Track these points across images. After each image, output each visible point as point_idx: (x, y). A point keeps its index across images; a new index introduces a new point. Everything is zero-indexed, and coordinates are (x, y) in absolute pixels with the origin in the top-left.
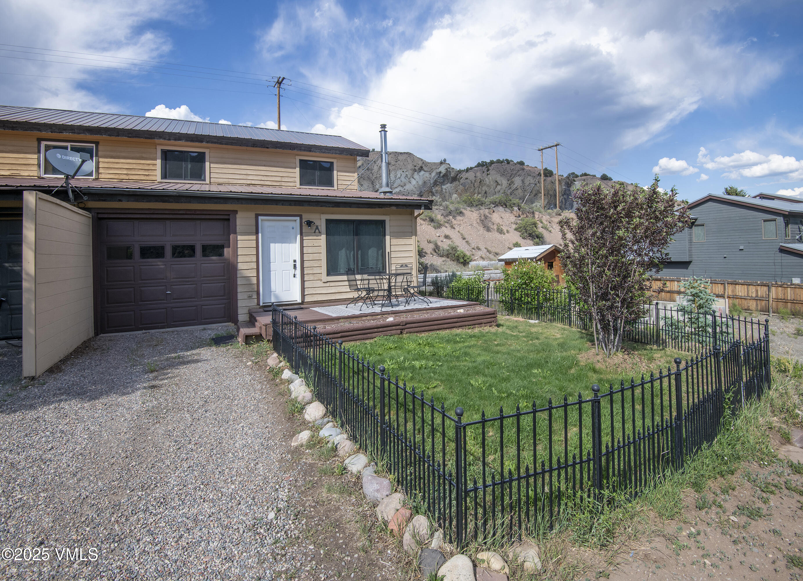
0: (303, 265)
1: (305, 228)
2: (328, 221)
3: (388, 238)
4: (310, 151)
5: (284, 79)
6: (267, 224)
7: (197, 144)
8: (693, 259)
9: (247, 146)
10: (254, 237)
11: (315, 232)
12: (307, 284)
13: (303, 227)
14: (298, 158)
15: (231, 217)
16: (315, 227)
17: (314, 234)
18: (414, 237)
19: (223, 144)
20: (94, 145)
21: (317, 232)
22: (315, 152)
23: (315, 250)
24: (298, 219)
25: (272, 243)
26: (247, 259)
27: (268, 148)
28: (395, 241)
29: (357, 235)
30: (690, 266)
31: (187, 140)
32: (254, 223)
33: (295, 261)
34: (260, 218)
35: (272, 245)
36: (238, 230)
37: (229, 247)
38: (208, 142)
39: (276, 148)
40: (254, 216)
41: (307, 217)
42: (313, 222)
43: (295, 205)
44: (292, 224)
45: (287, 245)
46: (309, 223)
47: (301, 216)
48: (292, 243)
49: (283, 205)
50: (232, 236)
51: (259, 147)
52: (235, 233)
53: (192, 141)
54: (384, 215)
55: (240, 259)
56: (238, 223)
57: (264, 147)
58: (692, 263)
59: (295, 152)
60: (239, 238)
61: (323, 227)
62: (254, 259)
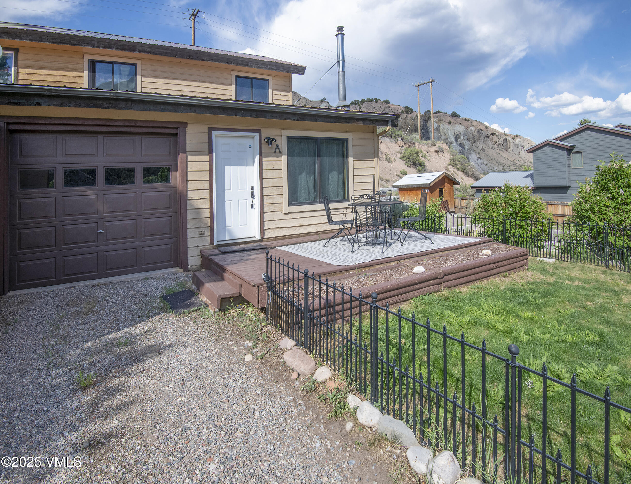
0: (263, 193)
1: (265, 147)
2: (290, 139)
3: (350, 159)
4: (247, 66)
5: (199, 11)
6: (221, 141)
8: (571, 184)
9: (180, 57)
10: (207, 158)
11: (275, 152)
12: (267, 217)
13: (263, 146)
14: (234, 74)
15: (180, 131)
16: (275, 146)
17: (274, 154)
18: (376, 159)
19: (156, 54)
20: (13, 53)
21: (277, 152)
22: (252, 67)
23: (275, 174)
24: (257, 134)
25: (227, 165)
26: (199, 185)
27: (203, 60)
28: (358, 164)
29: (319, 155)
30: (569, 191)
31: (117, 49)
32: (206, 139)
33: (252, 188)
34: (214, 133)
35: (227, 168)
36: (188, 149)
37: (177, 170)
38: (140, 51)
40: (207, 131)
41: (267, 132)
42: (273, 139)
43: (257, 116)
44: (248, 142)
45: (243, 168)
46: (270, 141)
47: (259, 131)
48: (250, 165)
49: (243, 115)
50: (181, 156)
51: (195, 59)
52: (185, 152)
53: (123, 49)
54: (346, 132)
55: (190, 186)
56: (187, 140)
58: (570, 188)
59: (232, 66)
60: (190, 158)
61: (284, 147)
62: (207, 186)
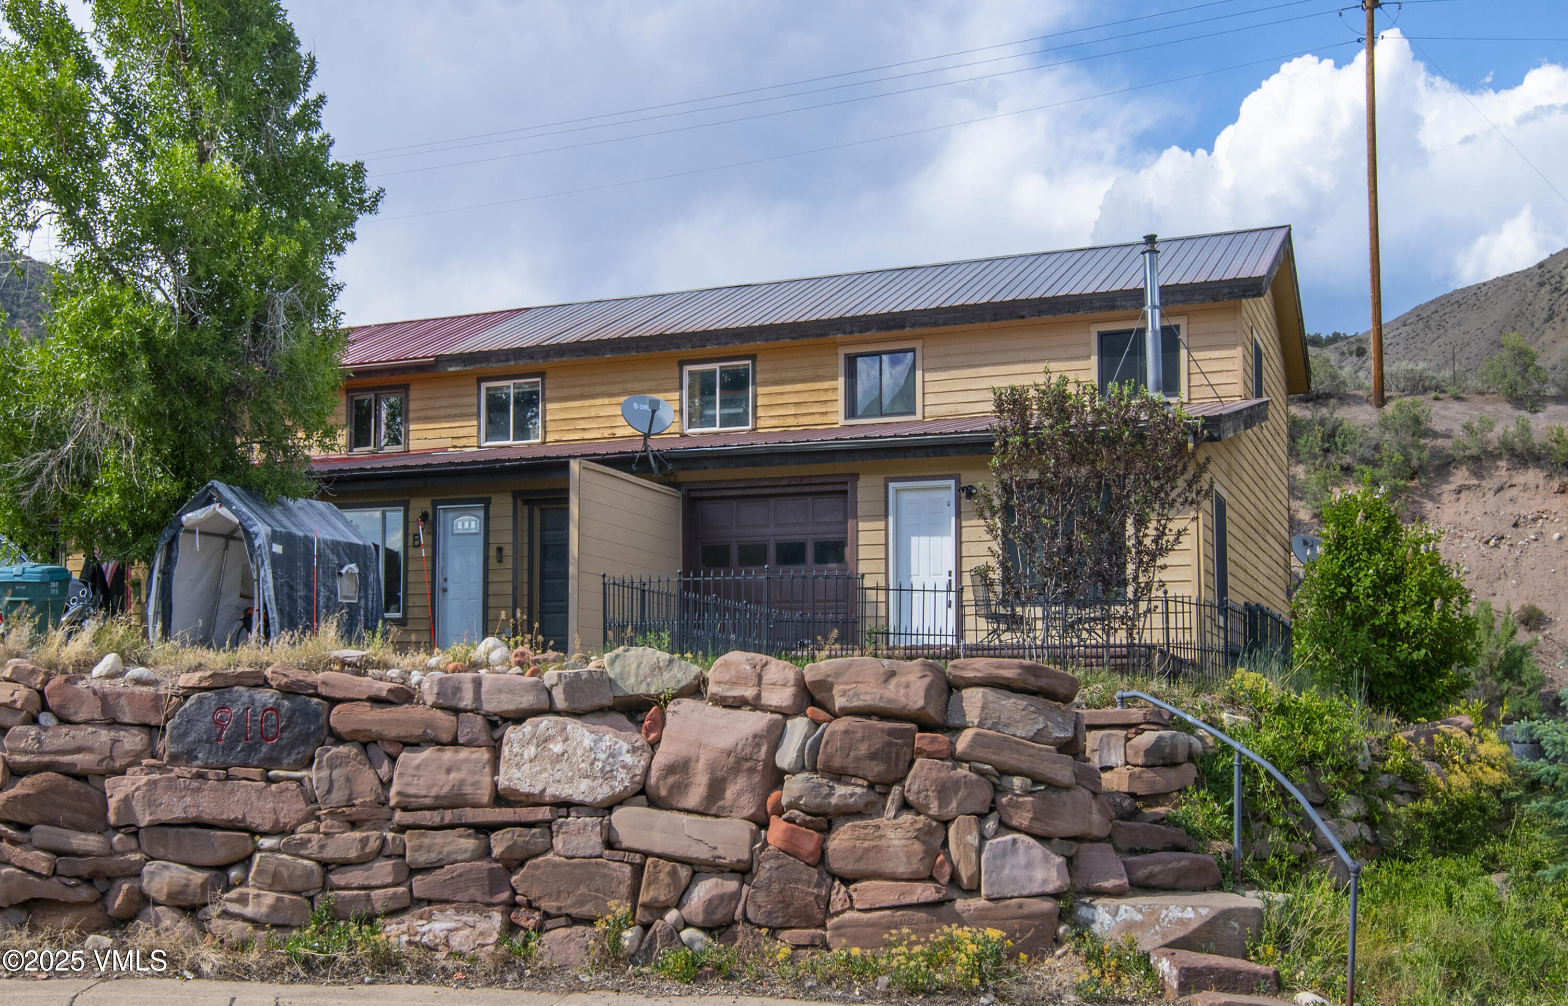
0: (961, 582)
6: (902, 496)
7: (896, 333)
9: (984, 321)
10: (881, 525)
11: (982, 510)
13: (960, 501)
14: (1095, 330)
15: (849, 486)
17: (981, 514)
19: (939, 325)
20: (749, 362)
23: (982, 549)
24: (953, 483)
25: (914, 535)
27: (1023, 317)
31: (879, 329)
32: (881, 493)
34: (891, 484)
35: (914, 540)
36: (859, 514)
37: (849, 544)
38: (913, 326)
39: (1039, 313)
40: (882, 483)
41: (968, 479)
42: (974, 488)
44: (943, 495)
45: (936, 538)
46: (967, 492)
47: (957, 478)
48: (942, 535)
50: (850, 523)
51: (1007, 319)
52: (855, 516)
53: (888, 328)
56: (859, 500)
57: (1017, 317)
60: (861, 525)
